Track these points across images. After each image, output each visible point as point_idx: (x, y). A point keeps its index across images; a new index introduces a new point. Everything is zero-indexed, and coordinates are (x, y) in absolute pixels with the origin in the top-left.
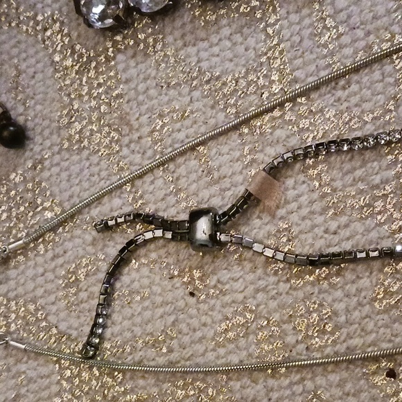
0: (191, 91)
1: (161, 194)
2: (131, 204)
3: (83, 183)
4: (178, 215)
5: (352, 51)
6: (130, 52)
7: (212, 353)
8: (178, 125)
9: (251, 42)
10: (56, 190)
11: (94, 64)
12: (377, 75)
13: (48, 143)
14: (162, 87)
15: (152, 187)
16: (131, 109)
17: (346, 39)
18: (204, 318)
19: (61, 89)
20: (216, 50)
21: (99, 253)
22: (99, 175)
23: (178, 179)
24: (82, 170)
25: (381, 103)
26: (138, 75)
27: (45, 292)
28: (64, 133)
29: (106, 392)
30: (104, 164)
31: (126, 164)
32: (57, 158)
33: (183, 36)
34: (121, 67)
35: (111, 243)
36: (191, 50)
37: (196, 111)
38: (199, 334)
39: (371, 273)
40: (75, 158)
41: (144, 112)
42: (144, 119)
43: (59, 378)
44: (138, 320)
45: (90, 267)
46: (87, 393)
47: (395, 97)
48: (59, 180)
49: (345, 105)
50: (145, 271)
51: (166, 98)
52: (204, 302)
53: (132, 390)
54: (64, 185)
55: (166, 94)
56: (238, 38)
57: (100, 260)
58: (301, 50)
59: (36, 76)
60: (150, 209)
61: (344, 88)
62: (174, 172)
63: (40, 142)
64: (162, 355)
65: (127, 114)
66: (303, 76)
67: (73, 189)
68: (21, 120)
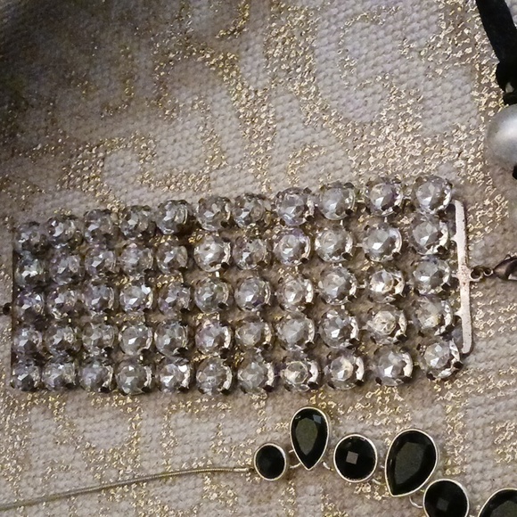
6: (42, 409)
8: (61, 476)
9: (120, 429)
36: (82, 421)
61: (171, 485)
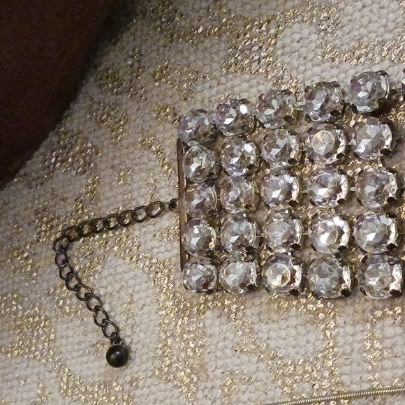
0: (258, 362)
5: (391, 375)
6: (217, 312)
8: (243, 388)
9: (312, 337)
11: (188, 313)
13: (144, 367)
14: (236, 351)
16: (210, 360)
17: (387, 364)
20: (283, 333)
24: (165, 398)
26: (220, 334)
28: (157, 363)
30: (182, 399)
32: (149, 382)
33: (259, 314)
34: (208, 322)
36: (264, 327)
37: (260, 381)
40: (162, 386)
41: (219, 366)
42: (218, 372)
48: (147, 401)
51: (238, 361)
55: (239, 357)
56: (301, 329)
58: (350, 360)
59: (145, 308)
63: (139, 364)
65: (207, 364)
66: (348, 382)
68: (128, 341)
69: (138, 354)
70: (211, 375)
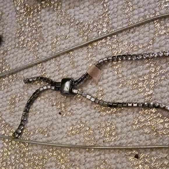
0: (70, 28)
1: (52, 70)
2: (40, 73)
3: (22, 62)
4: (58, 80)
5: (138, 17)
7: (65, 139)
10: (11, 64)
11: (32, 13)
12: (147, 28)
13: (10, 44)
14: (58, 25)
15: (49, 67)
16: (45, 33)
18: (63, 124)
19: (18, 22)
20: (82, 11)
21: (25, 92)
22: (29, 59)
23: (60, 65)
24: (22, 57)
25: (147, 41)
26: (49, 19)
27: (2, 106)
28: (17, 40)
29: (21, 150)
30: (31, 55)
31: (40, 56)
32: (13, 51)
33: (69, 4)
34: (43, 15)
35: (31, 89)
37: (71, 37)
38: (61, 130)
39: (134, 113)
40: (20, 51)
41: (50, 35)
42: (49, 38)
43: (3, 142)
44: (37, 122)
45: (21, 98)
46: (14, 149)
47: (153, 39)
48: (12, 60)
49: (132, 40)
50: (43, 101)
51: (60, 30)
52: (65, 117)
53: (31, 150)
54: (14, 62)
55: (60, 28)
56: (92, 7)
57: (25, 95)
58: (117, 15)
59: (9, 15)
60: (47, 76)
62: (59, 61)
63: (7, 43)
64: (45, 138)
65: (43, 35)
66: (116, 26)
67: (18, 64)
69: (7, 39)
70: (46, 39)
